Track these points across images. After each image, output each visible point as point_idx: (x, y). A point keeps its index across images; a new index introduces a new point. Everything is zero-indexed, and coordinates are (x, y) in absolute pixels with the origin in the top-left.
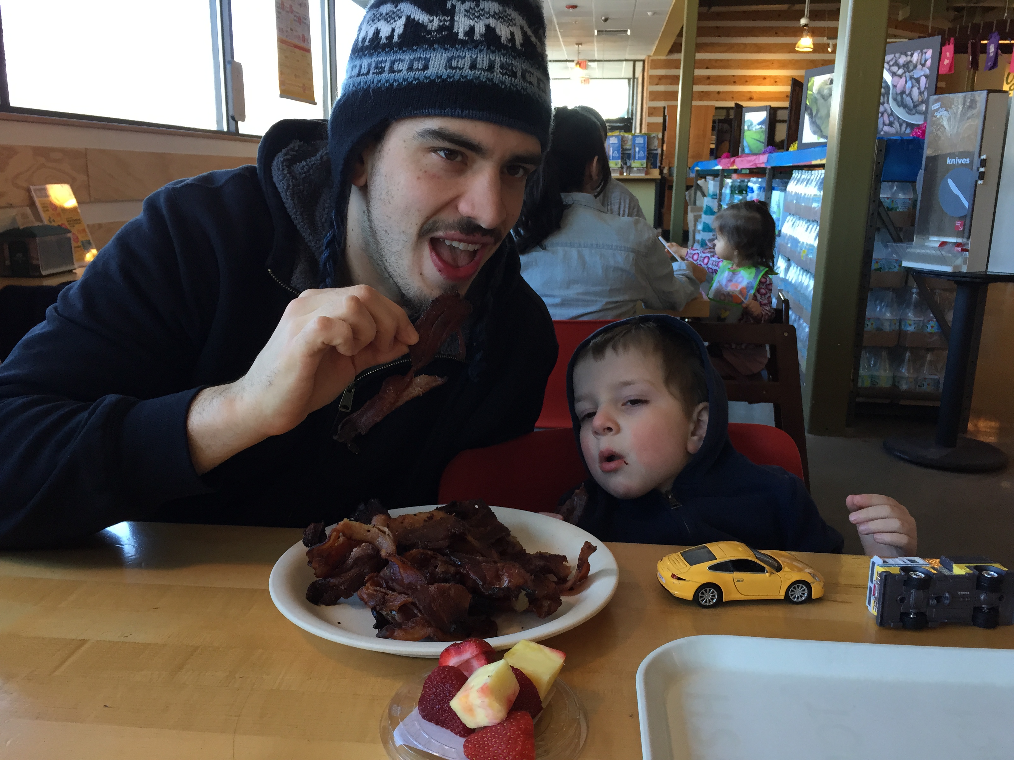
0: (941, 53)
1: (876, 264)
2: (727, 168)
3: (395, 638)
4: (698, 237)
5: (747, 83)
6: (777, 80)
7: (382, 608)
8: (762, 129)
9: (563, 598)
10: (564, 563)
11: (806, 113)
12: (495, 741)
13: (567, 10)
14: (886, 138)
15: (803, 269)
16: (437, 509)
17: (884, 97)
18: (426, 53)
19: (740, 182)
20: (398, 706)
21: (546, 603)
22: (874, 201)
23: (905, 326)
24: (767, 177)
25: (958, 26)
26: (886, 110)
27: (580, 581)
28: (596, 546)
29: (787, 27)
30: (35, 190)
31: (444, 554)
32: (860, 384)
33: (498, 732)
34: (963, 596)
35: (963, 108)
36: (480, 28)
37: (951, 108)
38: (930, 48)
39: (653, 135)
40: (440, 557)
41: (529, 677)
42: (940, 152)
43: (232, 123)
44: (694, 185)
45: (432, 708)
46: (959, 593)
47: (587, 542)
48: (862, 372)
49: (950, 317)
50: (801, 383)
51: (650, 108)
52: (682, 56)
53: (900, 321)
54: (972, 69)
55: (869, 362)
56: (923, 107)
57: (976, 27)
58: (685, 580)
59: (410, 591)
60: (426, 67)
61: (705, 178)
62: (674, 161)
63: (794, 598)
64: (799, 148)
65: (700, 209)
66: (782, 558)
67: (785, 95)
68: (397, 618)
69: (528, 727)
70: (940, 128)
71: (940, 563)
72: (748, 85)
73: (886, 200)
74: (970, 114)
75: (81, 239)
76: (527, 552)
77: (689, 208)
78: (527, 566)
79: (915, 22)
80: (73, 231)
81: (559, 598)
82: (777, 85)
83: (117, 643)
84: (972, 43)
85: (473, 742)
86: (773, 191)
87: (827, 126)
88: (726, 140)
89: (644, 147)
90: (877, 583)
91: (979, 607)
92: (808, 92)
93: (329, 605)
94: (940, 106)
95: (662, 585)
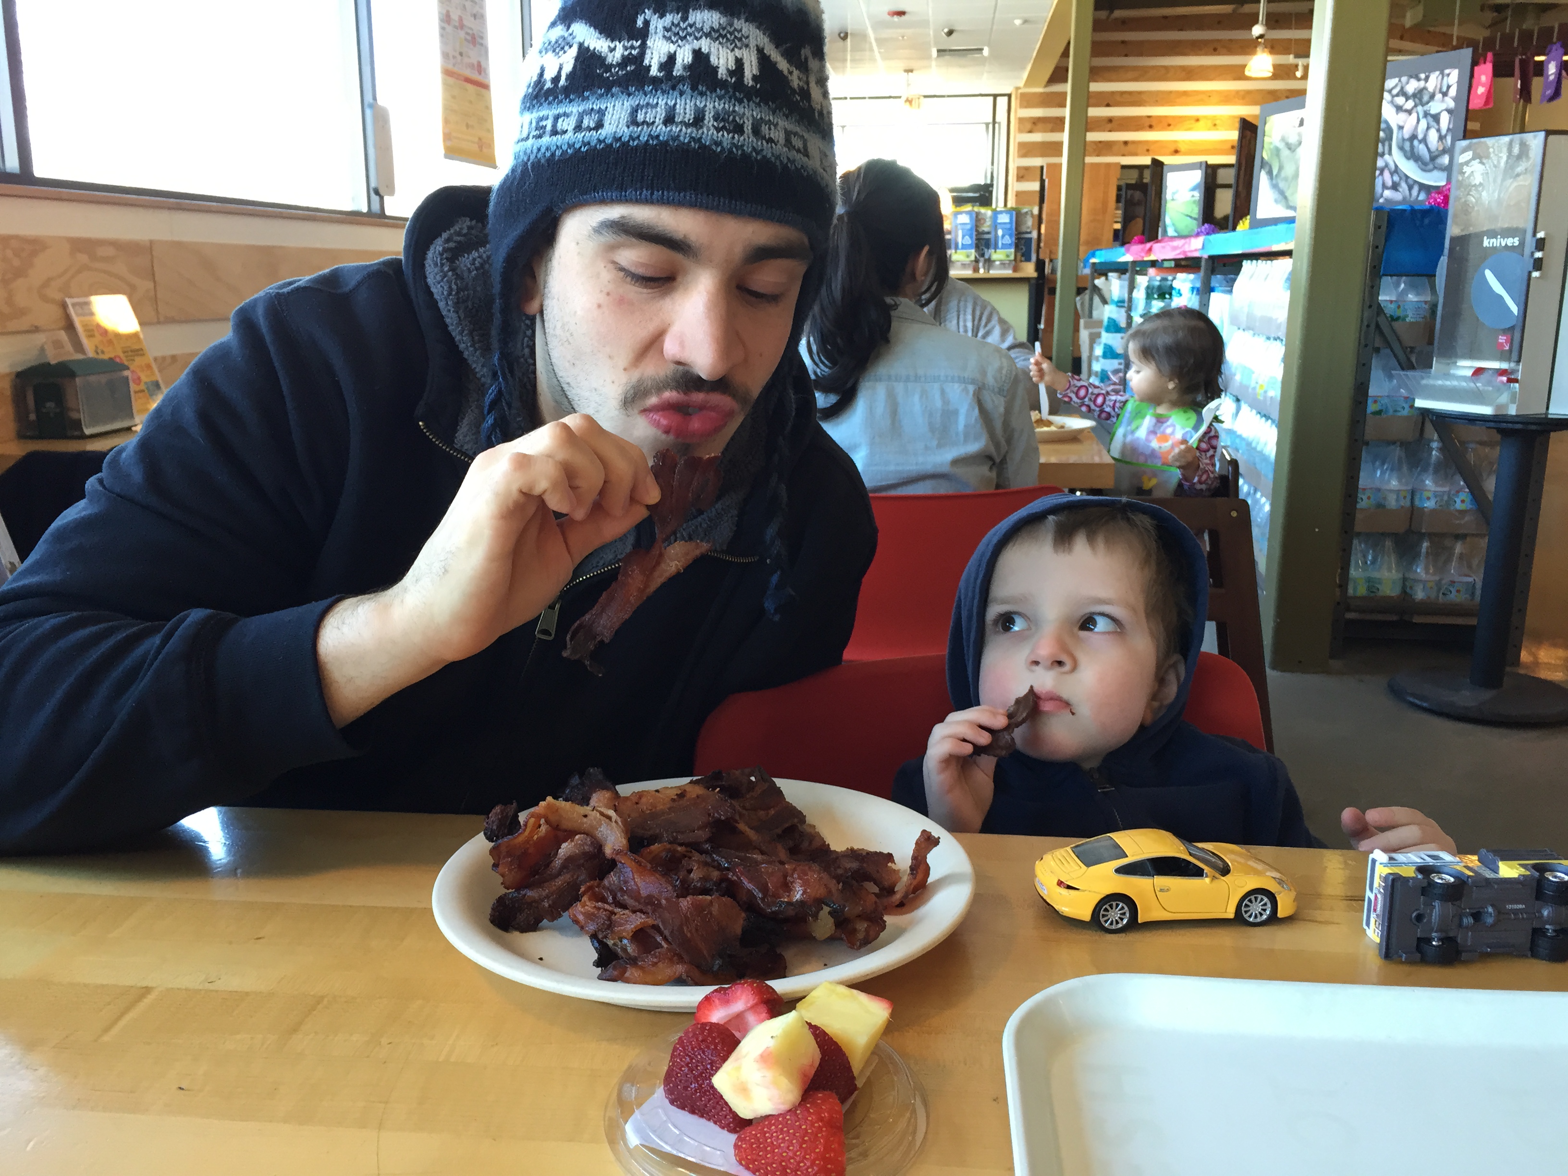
0: (1472, 76)
1: (1374, 405)
2: (1139, 259)
3: (627, 981)
4: (1097, 367)
5: (1171, 127)
6: (1217, 122)
7: (607, 934)
8: (1195, 198)
9: (889, 919)
10: (890, 864)
11: (1263, 171)
12: (783, 1138)
13: (889, 18)
14: (1388, 207)
15: (1260, 413)
16: (691, 782)
17: (1383, 146)
18: (600, 103)
19: (1160, 281)
20: (633, 1086)
21: (862, 927)
22: (1370, 306)
24: (1202, 273)
25: (1499, 34)
26: (1387, 165)
27: (914, 892)
28: (939, 838)
29: (1231, 40)
30: (74, 305)
31: (702, 852)
32: (1351, 591)
33: (787, 1123)
34: (1516, 912)
35: (1509, 157)
36: (684, 55)
37: (1488, 157)
38: (1455, 68)
39: (1025, 210)
40: (696, 856)
41: (834, 1039)
42: (1472, 230)
43: (375, 199)
44: (1089, 285)
45: (686, 1088)
46: (1509, 907)
47: (924, 831)
48: (1353, 573)
49: (1490, 485)
50: (1259, 592)
51: (1019, 168)
52: (1068, 87)
53: (1413, 493)
54: (1522, 101)
55: (1365, 556)
56: (1445, 160)
57: (1526, 36)
58: (1078, 889)
59: (649, 907)
60: (599, 125)
61: (1106, 275)
62: (1057, 250)
63: (1250, 916)
64: (1252, 226)
65: (1100, 323)
66: (1233, 857)
67: (1229, 146)
68: (629, 950)
69: (834, 1115)
70: (1470, 190)
71: (1479, 860)
72: (1172, 130)
73: (1389, 304)
74: (1519, 169)
75: (144, 378)
76: (832, 848)
77: (1082, 322)
78: (832, 869)
79: (1432, 29)
80: (132, 367)
81: (882, 919)
82: (1217, 129)
83: (198, 991)
84: (1521, 61)
85: (750, 1140)
86: (1212, 294)
87: (1296, 191)
88: (1138, 217)
89: (1010, 229)
90: (1380, 892)
91: (1541, 929)
92: (1266, 139)
93: (526, 932)
94: (1471, 157)
95: (1042, 898)
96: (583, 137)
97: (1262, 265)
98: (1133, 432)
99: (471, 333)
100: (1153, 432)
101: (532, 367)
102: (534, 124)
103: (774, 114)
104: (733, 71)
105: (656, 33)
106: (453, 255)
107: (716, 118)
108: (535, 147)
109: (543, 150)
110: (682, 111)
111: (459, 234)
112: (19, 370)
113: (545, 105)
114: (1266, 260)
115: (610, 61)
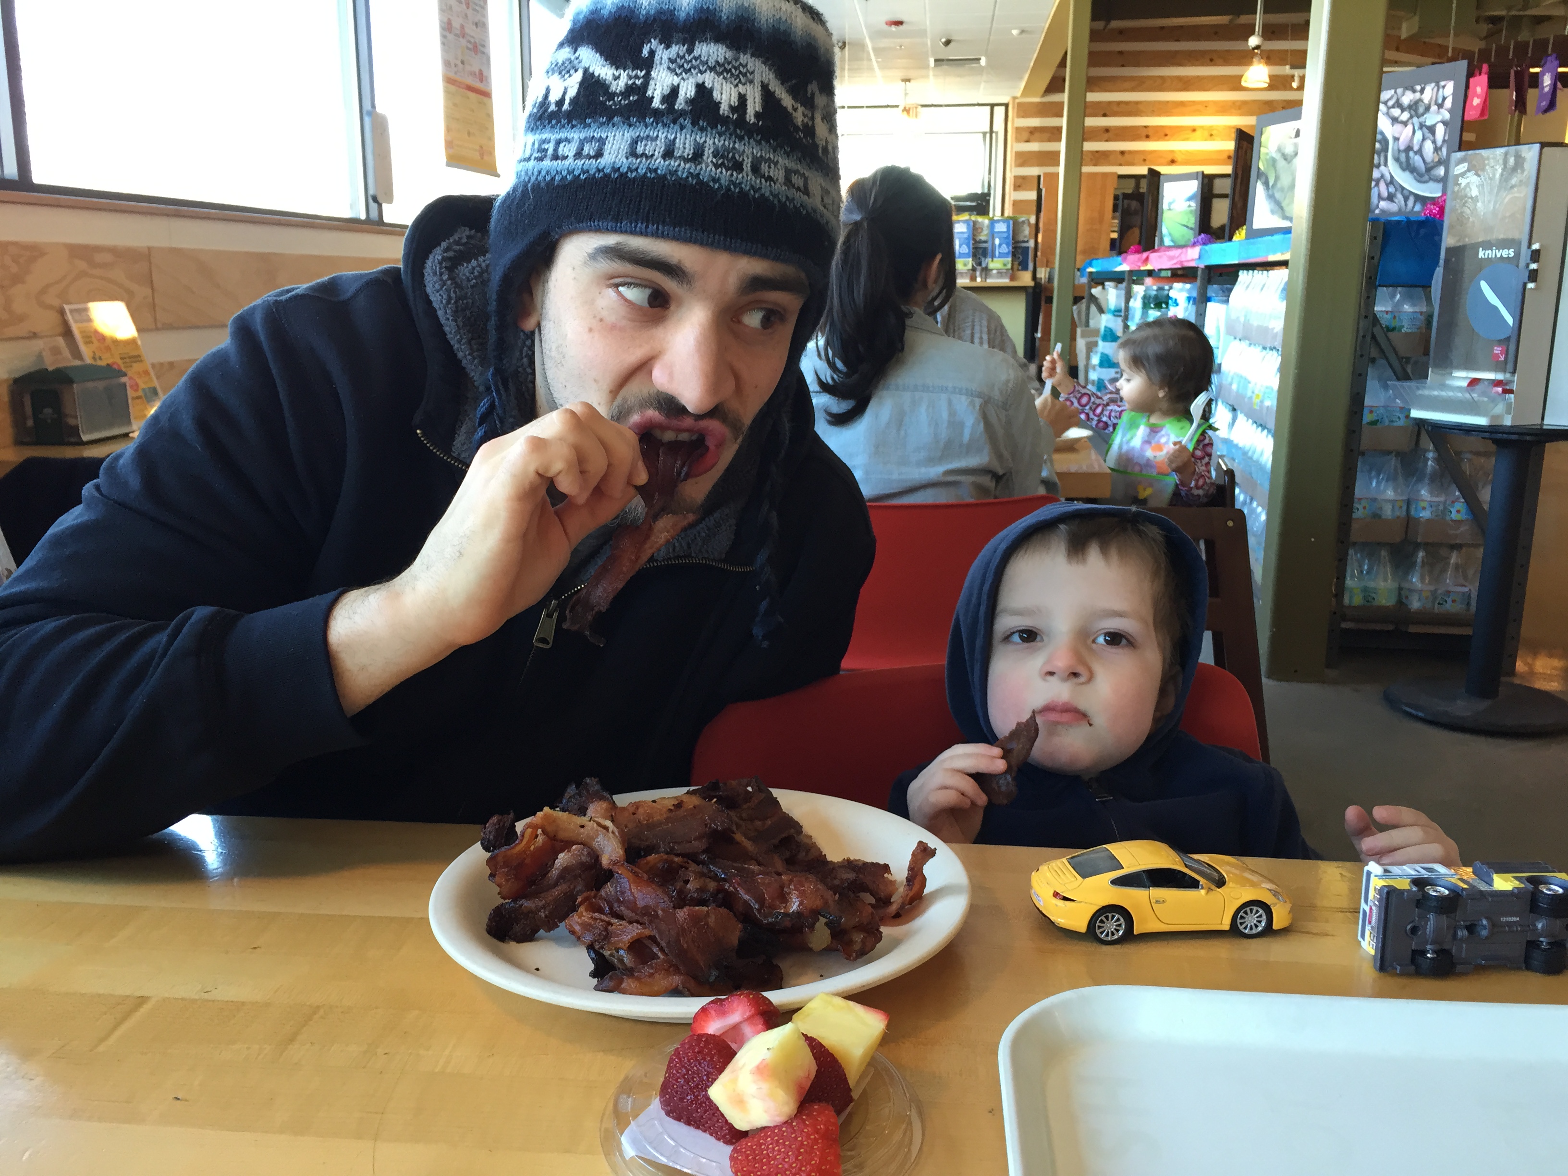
0: (1467, 87)
1: (1370, 415)
2: (1136, 268)
3: (624, 992)
4: (1093, 376)
5: (1167, 138)
6: (1214, 132)
7: (604, 945)
8: (1191, 209)
9: (885, 930)
10: (886, 875)
11: (1259, 181)
12: (779, 1151)
13: (887, 28)
14: (1383, 218)
15: (1256, 423)
16: (688, 793)
17: (1379, 157)
18: (601, 131)
19: (1157, 290)
20: (629, 1097)
21: (858, 938)
22: (1366, 317)
24: (1198, 283)
25: (1494, 45)
26: (1382, 176)
27: (910, 903)
28: (935, 849)
29: (1228, 51)
30: (71, 311)
31: (698, 863)
32: (1346, 601)
33: (783, 1135)
34: (1510, 924)
35: (1504, 170)
36: (687, 89)
37: (1483, 170)
38: (1451, 80)
39: (1022, 219)
40: (693, 867)
41: (831, 1051)
42: (1467, 241)
43: (373, 206)
44: (1086, 295)
45: (681, 1099)
46: (1503, 919)
47: (920, 843)
48: (1349, 582)
49: (1485, 495)
50: (1255, 600)
51: (1016, 177)
52: (1065, 97)
53: (1408, 503)
54: (1517, 113)
55: (1361, 566)
56: (1441, 171)
57: (1521, 48)
58: (1074, 901)
59: (646, 918)
60: (599, 154)
61: (1103, 284)
62: (1054, 259)
63: (1245, 928)
64: (1248, 237)
65: (1096, 332)
66: (1228, 868)
67: (1225, 156)
68: (626, 960)
69: (830, 1128)
70: (1466, 202)
71: (1474, 873)
72: (1168, 140)
73: (1385, 315)
74: (1514, 181)
75: (142, 385)
76: (829, 858)
77: (1079, 331)
78: (829, 880)
79: (1427, 40)
80: (130, 374)
81: (878, 930)
82: (1214, 140)
83: (194, 1001)
84: (1516, 72)
85: (745, 1152)
86: (1209, 304)
87: (1292, 201)
88: (1135, 226)
89: (1007, 238)
90: (1375, 904)
91: (1534, 942)
92: (1263, 150)
93: (523, 942)
94: (1466, 169)
95: (1038, 909)
96: (583, 165)
97: (1258, 275)
98: (1128, 442)
99: (469, 342)
100: (1147, 442)
101: (530, 377)
102: (536, 146)
103: (775, 151)
104: (735, 107)
105: (661, 64)
106: (452, 264)
107: (715, 154)
108: (535, 170)
109: (543, 173)
110: (682, 145)
111: (458, 243)
112: (17, 375)
113: (548, 127)
114: (1262, 270)
115: (614, 89)
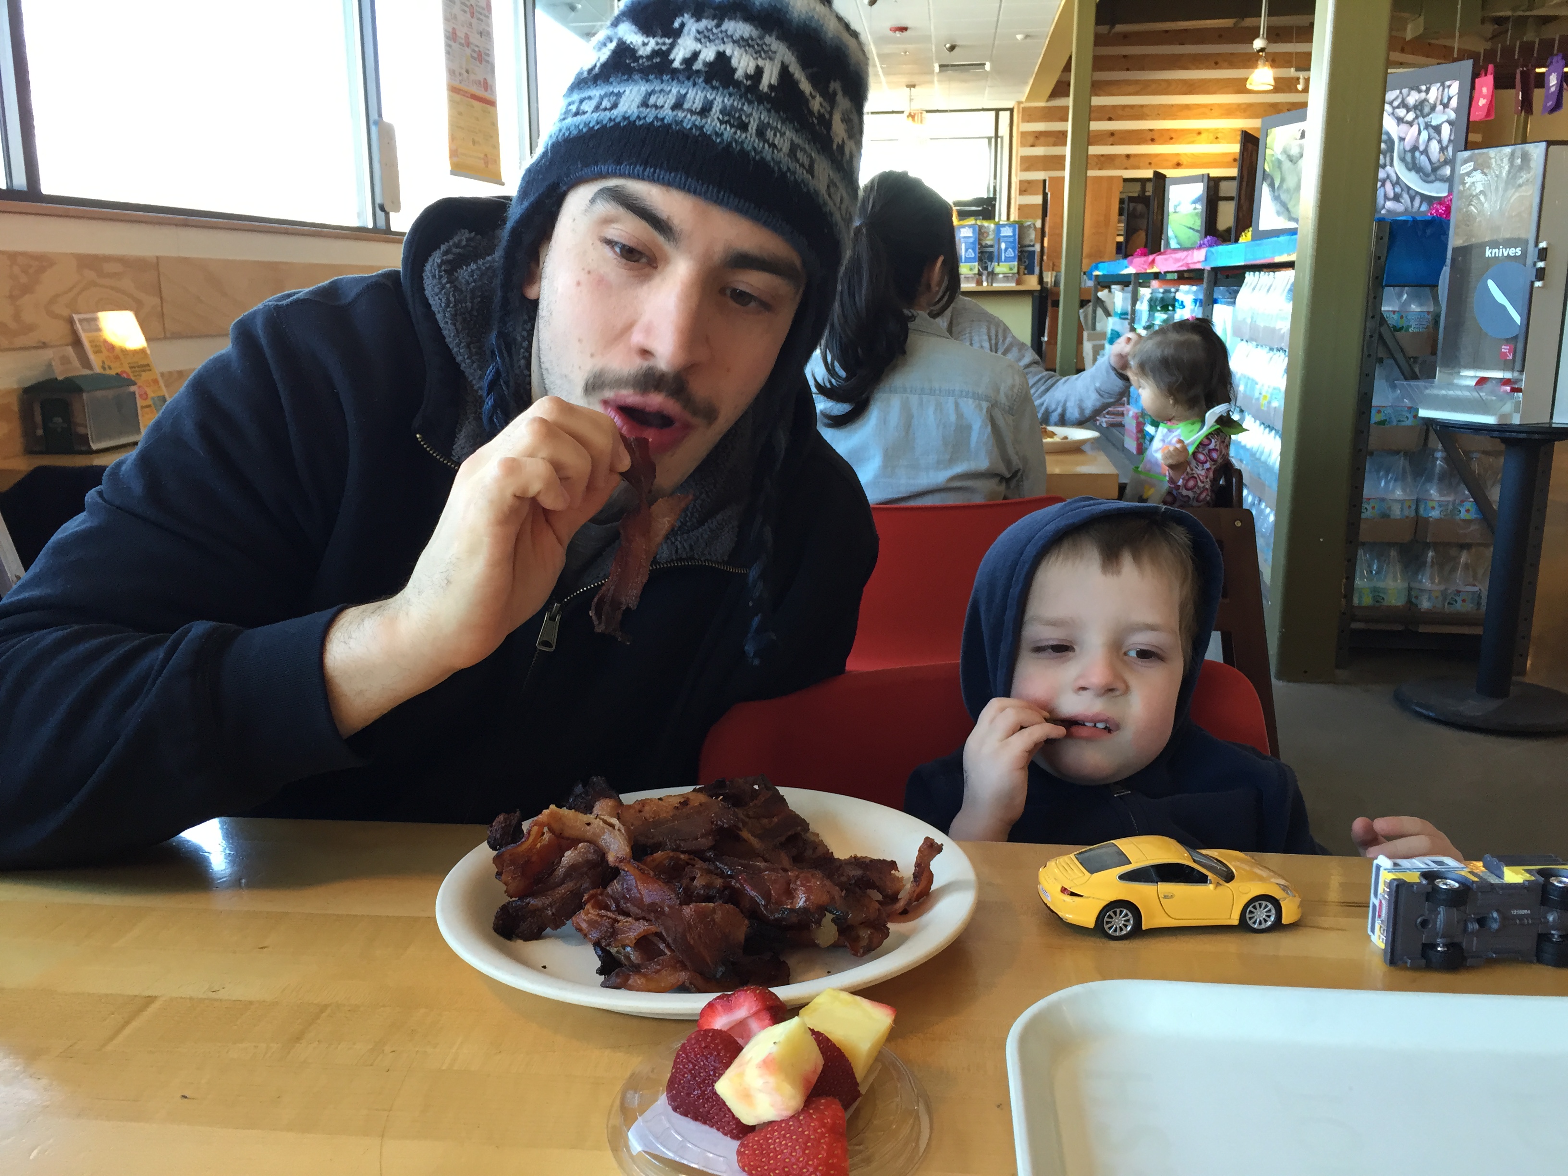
0: (1473, 87)
1: (1378, 415)
2: (1143, 271)
3: (630, 988)
5: (1173, 140)
6: (1219, 135)
7: (610, 942)
8: (1196, 211)
9: (892, 927)
10: (893, 872)
11: (1264, 183)
12: (786, 1144)
13: (891, 33)
14: (1390, 218)
15: (1264, 424)
17: (1385, 157)
19: (1163, 293)
20: (636, 1092)
21: (865, 934)
22: (1373, 317)
23: (1425, 509)
24: (1205, 285)
25: (1500, 46)
26: (1388, 177)
27: (917, 899)
28: (941, 845)
29: (1232, 54)
30: (80, 321)
31: (705, 860)
32: (1356, 601)
33: (790, 1129)
34: (1521, 918)
35: (1510, 168)
37: (1489, 167)
38: (1455, 79)
39: (1027, 224)
40: (699, 864)
41: (838, 1046)
42: (1474, 240)
43: (381, 215)
44: (1092, 298)
45: (688, 1095)
46: (1514, 912)
47: (927, 839)
48: (1358, 582)
49: (1495, 494)
50: (1264, 602)
51: (1021, 182)
52: (1070, 101)
53: (1418, 502)
54: (1523, 112)
55: (1370, 566)
56: (1447, 171)
57: (1527, 48)
58: (1081, 896)
59: (652, 915)
61: (1109, 288)
62: (1060, 263)
63: (1255, 923)
64: (1254, 238)
65: (1103, 335)
66: (1238, 864)
67: (1231, 159)
68: (632, 957)
69: (838, 1122)
70: (1472, 200)
71: (1484, 866)
72: (1174, 143)
73: (1392, 314)
74: (1521, 180)
75: (150, 393)
76: (836, 856)
77: (1085, 334)
78: (836, 877)
79: (1432, 41)
80: (139, 383)
81: (885, 926)
82: (1219, 143)
83: (201, 1000)
84: (1522, 73)
85: (753, 1146)
86: (1215, 304)
87: (1298, 202)
88: (1141, 229)
89: (1013, 242)
90: (1384, 898)
91: (1546, 934)
92: (1268, 151)
93: (530, 940)
94: (1472, 167)
95: (1046, 905)
97: (1264, 277)
112: (27, 384)
114: (1269, 272)
